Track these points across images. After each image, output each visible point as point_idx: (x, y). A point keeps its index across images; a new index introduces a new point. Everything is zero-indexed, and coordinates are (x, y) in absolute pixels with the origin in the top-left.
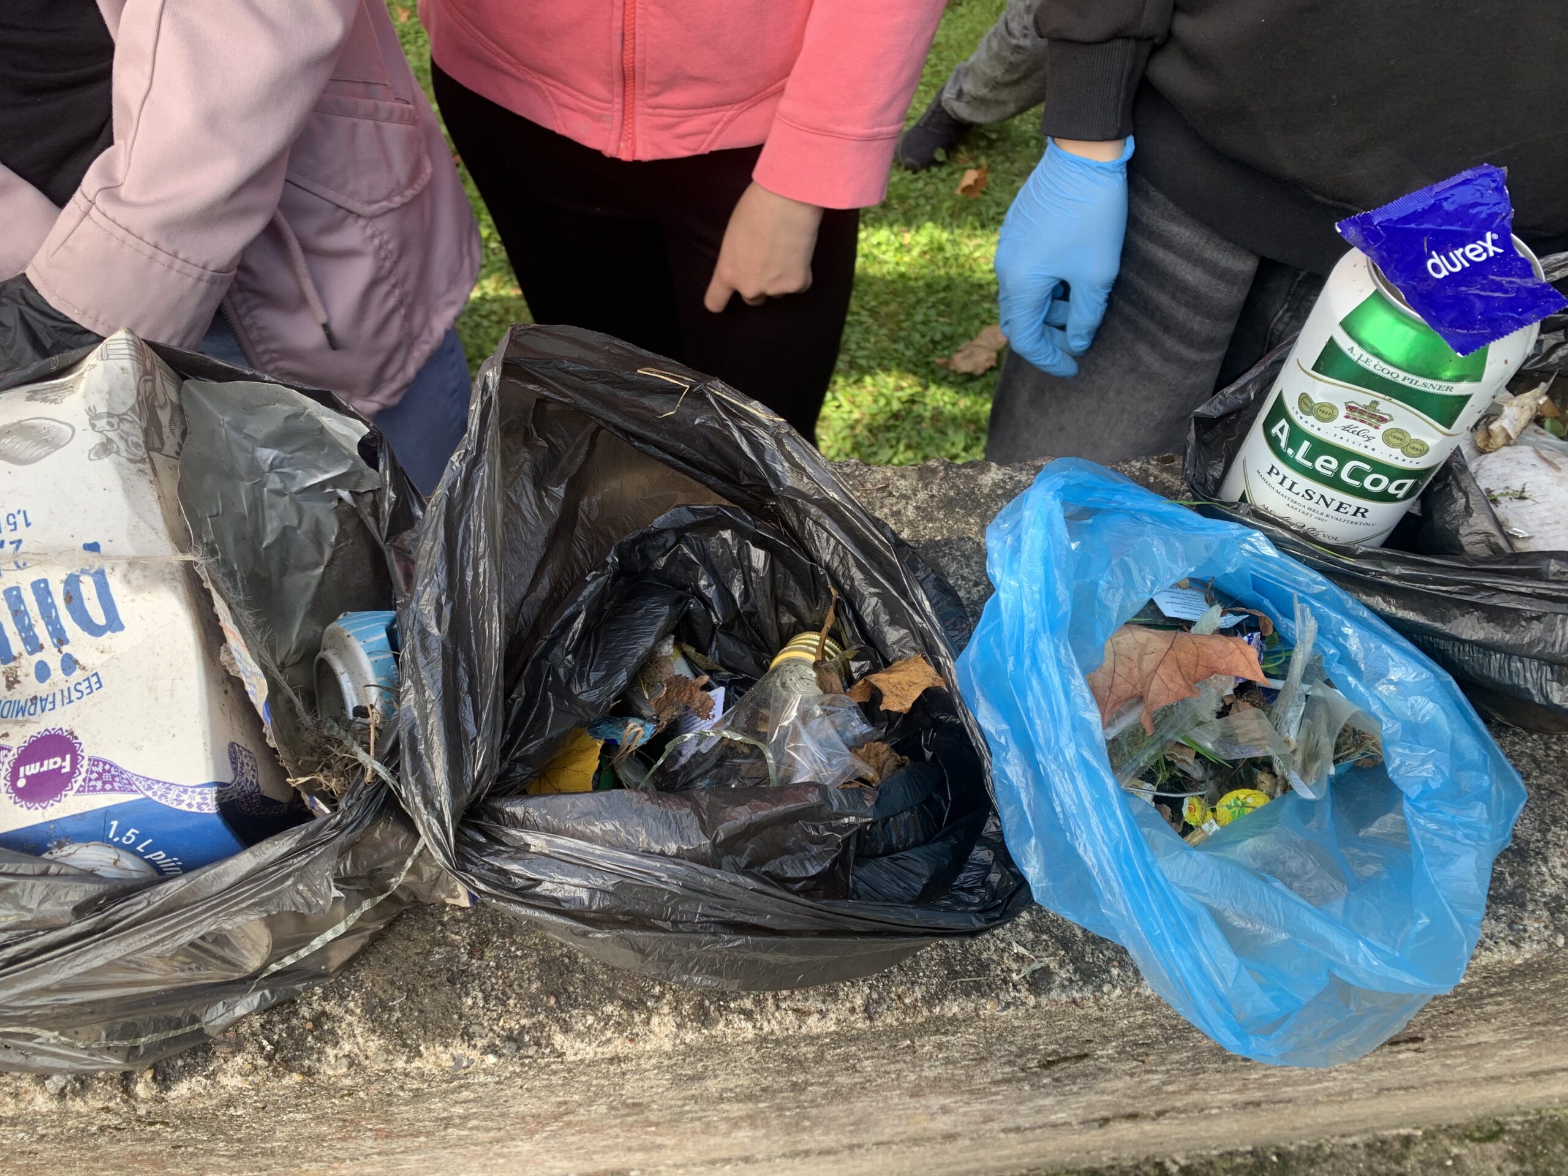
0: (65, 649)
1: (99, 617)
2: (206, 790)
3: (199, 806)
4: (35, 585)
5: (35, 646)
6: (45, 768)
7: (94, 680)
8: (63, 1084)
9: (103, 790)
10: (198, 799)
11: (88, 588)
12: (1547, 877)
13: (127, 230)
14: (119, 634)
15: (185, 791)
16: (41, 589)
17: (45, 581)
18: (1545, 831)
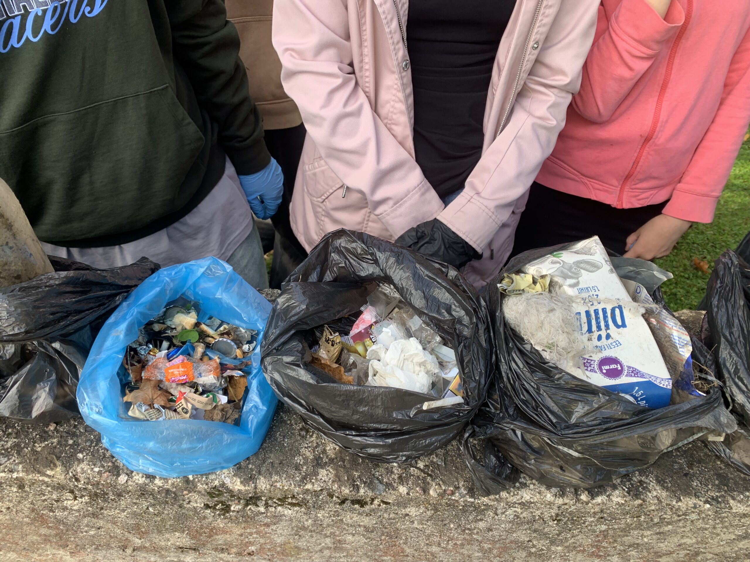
0: (608, 331)
1: (619, 322)
2: (670, 381)
3: (667, 385)
4: (603, 309)
5: (599, 328)
6: (611, 367)
7: (617, 342)
8: (556, 491)
9: (634, 376)
10: (667, 383)
11: (617, 311)
13: (486, 207)
14: (625, 329)
15: (662, 380)
16: (604, 311)
17: (605, 308)
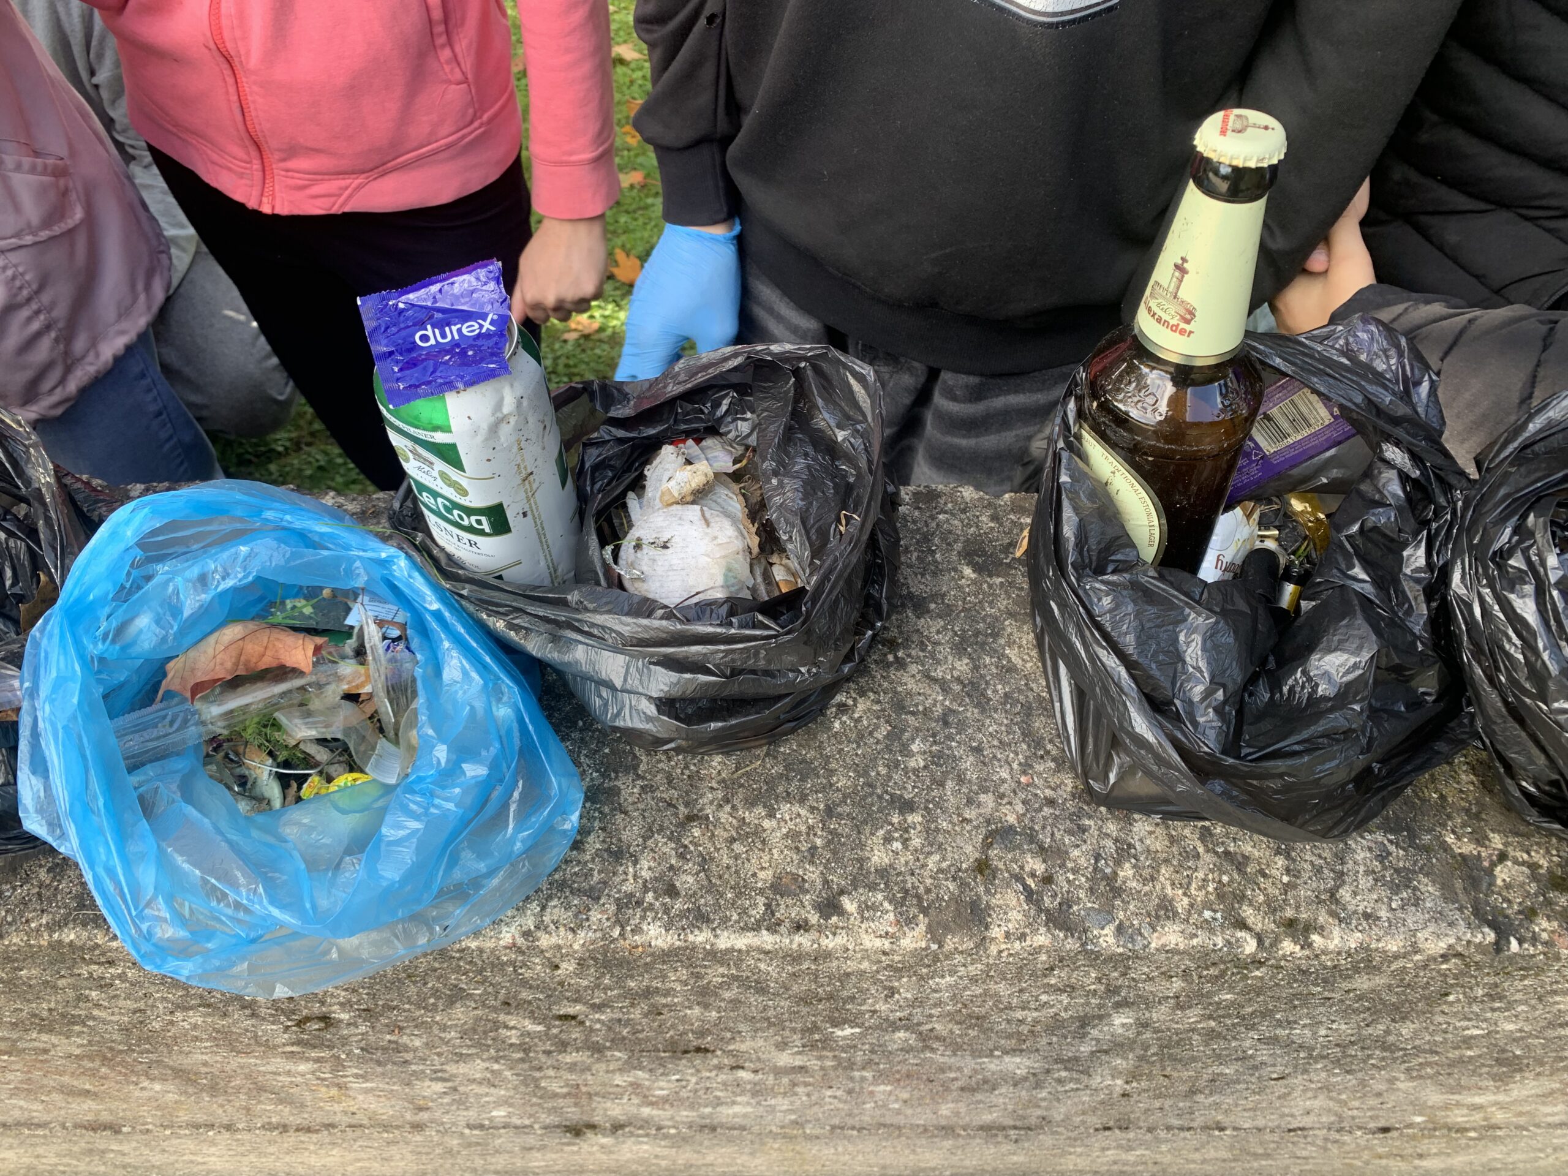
12: (630, 877)
18: (645, 839)
